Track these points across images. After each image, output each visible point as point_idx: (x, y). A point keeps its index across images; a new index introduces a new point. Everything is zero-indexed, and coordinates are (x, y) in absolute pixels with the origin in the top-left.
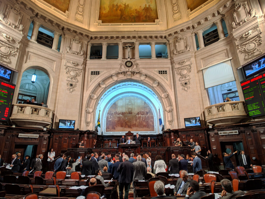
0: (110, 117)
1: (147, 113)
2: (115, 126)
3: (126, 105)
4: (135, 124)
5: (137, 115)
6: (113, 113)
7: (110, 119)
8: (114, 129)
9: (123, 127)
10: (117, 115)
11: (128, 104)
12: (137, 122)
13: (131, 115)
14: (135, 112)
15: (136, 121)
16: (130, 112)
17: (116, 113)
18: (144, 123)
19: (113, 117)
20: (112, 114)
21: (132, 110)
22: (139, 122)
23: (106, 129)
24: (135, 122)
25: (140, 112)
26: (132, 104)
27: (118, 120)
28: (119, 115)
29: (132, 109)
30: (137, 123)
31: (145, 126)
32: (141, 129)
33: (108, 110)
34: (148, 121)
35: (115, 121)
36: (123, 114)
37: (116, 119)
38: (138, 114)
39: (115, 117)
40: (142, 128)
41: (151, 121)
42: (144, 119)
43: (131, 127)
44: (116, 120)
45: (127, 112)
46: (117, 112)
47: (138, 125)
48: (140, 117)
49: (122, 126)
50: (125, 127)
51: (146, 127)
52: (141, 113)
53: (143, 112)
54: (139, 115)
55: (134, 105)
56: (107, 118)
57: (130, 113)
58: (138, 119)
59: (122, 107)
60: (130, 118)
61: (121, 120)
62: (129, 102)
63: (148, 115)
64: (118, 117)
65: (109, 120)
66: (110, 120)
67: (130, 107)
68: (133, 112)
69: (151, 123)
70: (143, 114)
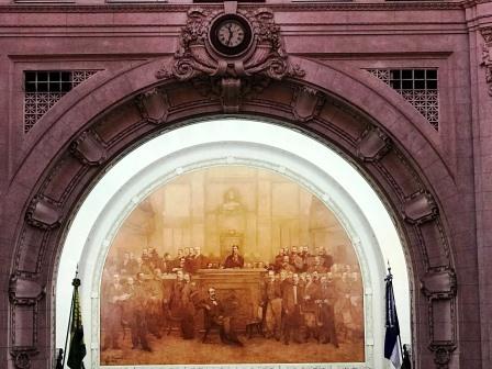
0: (123, 282)
1: (328, 262)
2: (149, 336)
3: (207, 214)
4: (262, 323)
5: (271, 273)
6: (139, 259)
7: (119, 295)
8: (147, 349)
9: (195, 341)
10: (159, 271)
11: (219, 211)
12: (269, 311)
13: (238, 269)
14: (257, 255)
15: (265, 302)
16: (230, 257)
17: (153, 260)
18: (310, 319)
19: (136, 283)
20: (133, 263)
21: (241, 242)
22: (283, 313)
23: (103, 349)
24: (261, 309)
25: (286, 257)
26: (243, 210)
27: (166, 301)
28: (169, 271)
29: (242, 237)
30: (268, 318)
32: (292, 349)
33: (107, 243)
34: (330, 309)
35: (151, 303)
39: (146, 280)
40: (299, 343)
41: (349, 306)
42: (308, 297)
43: (239, 338)
44: (154, 298)
45: (217, 255)
46: (161, 255)
47: (276, 326)
48: (288, 283)
49: (187, 334)
50: (205, 340)
51: (317, 338)
52: (291, 262)
53: (303, 255)
54: (284, 275)
55: (256, 212)
56: (106, 289)
57: (233, 261)
58: (277, 295)
59: (186, 224)
60: (233, 290)
61: (185, 298)
62: (226, 199)
63: (330, 274)
64: (166, 283)
65: (116, 298)
66: (124, 297)
67: (232, 224)
68: (246, 255)
69: (347, 318)
70: (305, 269)
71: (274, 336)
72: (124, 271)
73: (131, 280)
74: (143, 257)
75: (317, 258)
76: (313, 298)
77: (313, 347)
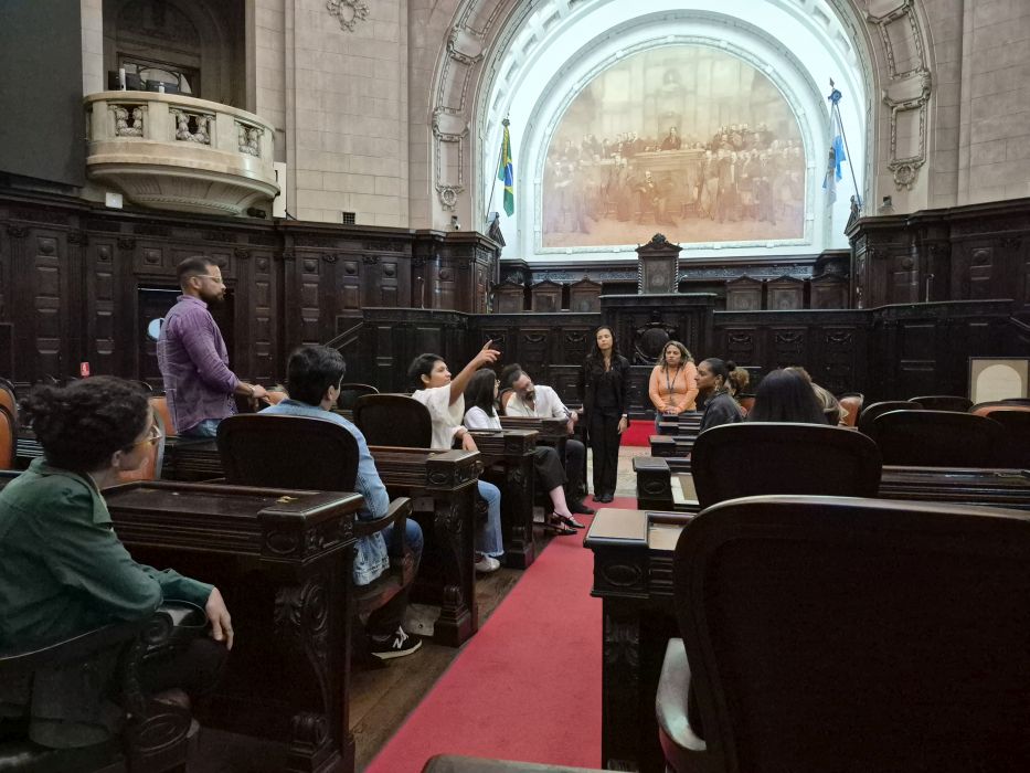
0: (566, 171)
1: (768, 138)
2: (587, 219)
3: (646, 97)
4: (697, 203)
5: (709, 153)
6: (580, 147)
7: (560, 181)
8: (585, 231)
9: (631, 222)
10: (597, 156)
11: (657, 94)
12: (704, 191)
13: (674, 151)
14: (695, 136)
15: (701, 182)
16: (668, 139)
17: (593, 147)
18: (747, 198)
19: (576, 169)
20: (574, 151)
21: (680, 123)
22: (719, 193)
23: (545, 233)
24: (696, 189)
25: (725, 136)
26: (682, 93)
27: (603, 186)
28: (608, 156)
29: (679, 119)
30: (703, 198)
31: (748, 213)
32: (727, 228)
33: (549, 131)
34: (768, 187)
35: (589, 188)
36: (628, 149)
37: (596, 181)
38: (715, 146)
39: (586, 167)
40: (734, 221)
41: (789, 182)
42: (746, 176)
43: (674, 218)
44: (592, 183)
45: (655, 138)
46: (600, 141)
47: (710, 207)
48: (726, 162)
50: (640, 221)
51: (753, 217)
52: (730, 141)
53: (743, 133)
55: (695, 92)
56: (548, 177)
57: (671, 143)
58: (713, 175)
59: (626, 110)
60: (669, 172)
61: (621, 182)
62: (666, 81)
63: (770, 150)
64: (603, 169)
65: (557, 185)
66: (565, 184)
67: (670, 106)
68: (683, 136)
69: (786, 195)
70: (744, 146)
71: (708, 215)
72: (565, 158)
73: (571, 167)
74: (584, 144)
75: (757, 135)
76: (751, 177)
77: (748, 225)
